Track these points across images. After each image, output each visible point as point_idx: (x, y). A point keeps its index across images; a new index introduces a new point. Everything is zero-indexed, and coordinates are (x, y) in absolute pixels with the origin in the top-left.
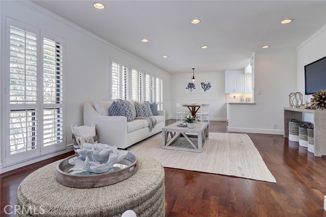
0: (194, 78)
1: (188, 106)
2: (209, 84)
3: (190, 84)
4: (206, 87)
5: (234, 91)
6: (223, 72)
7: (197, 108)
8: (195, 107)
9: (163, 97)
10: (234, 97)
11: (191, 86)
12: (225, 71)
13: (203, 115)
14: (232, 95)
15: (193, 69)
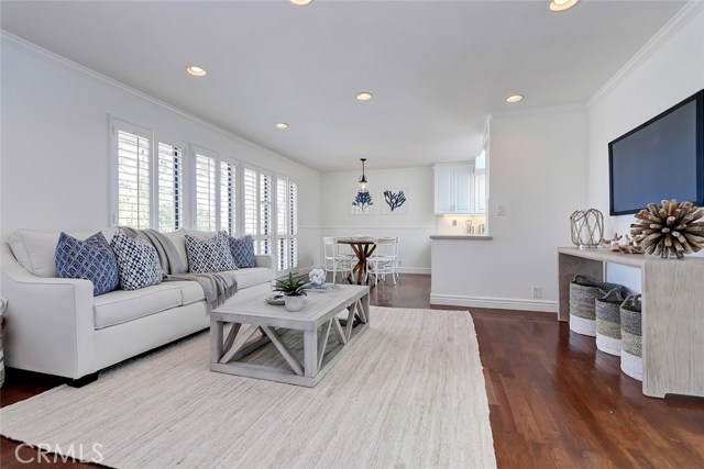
0: (363, 180)
1: (352, 244)
2: (401, 193)
3: (360, 194)
4: (394, 201)
5: (452, 210)
6: (429, 168)
7: (370, 247)
8: (367, 244)
9: (299, 223)
10: (455, 223)
11: (364, 198)
12: (433, 165)
13: (382, 264)
14: (449, 219)
15: (363, 160)
